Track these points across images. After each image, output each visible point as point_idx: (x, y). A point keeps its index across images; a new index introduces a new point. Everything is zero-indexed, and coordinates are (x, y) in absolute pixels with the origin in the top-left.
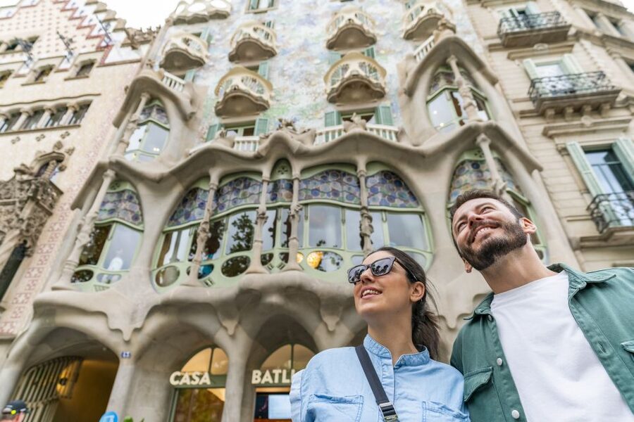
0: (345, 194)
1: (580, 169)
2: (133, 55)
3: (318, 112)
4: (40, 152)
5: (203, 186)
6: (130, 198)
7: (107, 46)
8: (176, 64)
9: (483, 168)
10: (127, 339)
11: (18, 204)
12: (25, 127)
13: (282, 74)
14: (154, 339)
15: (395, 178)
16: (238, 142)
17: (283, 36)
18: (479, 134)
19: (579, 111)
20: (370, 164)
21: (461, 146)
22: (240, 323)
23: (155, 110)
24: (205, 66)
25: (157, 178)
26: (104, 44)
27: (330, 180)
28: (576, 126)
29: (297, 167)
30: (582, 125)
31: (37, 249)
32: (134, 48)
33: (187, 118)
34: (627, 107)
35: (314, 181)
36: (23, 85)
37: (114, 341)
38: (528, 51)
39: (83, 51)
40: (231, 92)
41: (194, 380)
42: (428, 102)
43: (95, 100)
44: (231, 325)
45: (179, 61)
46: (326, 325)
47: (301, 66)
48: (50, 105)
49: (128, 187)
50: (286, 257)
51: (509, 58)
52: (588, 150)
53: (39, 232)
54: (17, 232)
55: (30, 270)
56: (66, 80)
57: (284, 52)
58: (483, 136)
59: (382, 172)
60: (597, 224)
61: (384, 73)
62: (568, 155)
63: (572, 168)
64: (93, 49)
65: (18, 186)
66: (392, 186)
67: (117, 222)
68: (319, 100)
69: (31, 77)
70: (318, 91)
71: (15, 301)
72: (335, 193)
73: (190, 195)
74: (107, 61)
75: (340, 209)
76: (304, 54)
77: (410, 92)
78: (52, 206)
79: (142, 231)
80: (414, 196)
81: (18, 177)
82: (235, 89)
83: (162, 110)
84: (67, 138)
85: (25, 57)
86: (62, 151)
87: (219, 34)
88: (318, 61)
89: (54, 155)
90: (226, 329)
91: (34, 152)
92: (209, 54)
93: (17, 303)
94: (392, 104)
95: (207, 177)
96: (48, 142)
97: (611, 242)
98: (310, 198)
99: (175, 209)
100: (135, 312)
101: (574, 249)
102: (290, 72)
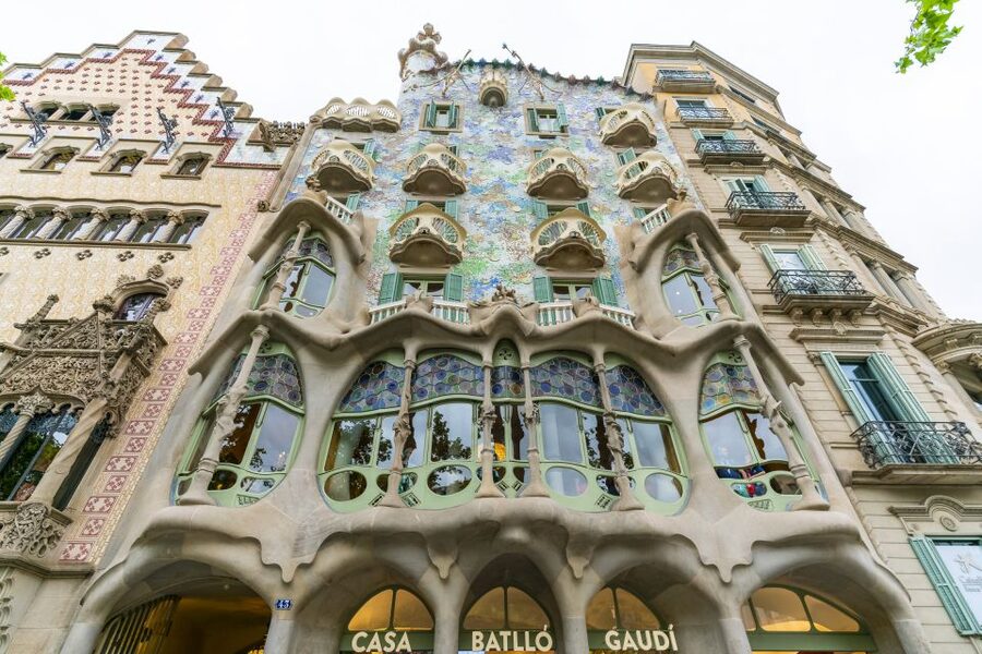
0: (580, 392)
1: (840, 385)
2: (266, 159)
3: (524, 275)
4: (124, 277)
5: (393, 361)
6: (286, 367)
7: (226, 139)
8: (334, 183)
9: (740, 374)
10: (287, 580)
11: (102, 358)
12: (95, 238)
13: (474, 217)
14: (330, 581)
15: (634, 376)
16: (438, 307)
17: (471, 169)
18: (737, 336)
19: (828, 315)
20: (608, 355)
21: (715, 346)
22: (457, 562)
23: (315, 244)
24: (372, 191)
25: (332, 345)
26: (221, 135)
27: (560, 371)
28: (825, 332)
29: (526, 352)
30: (835, 332)
31: (124, 426)
32: (267, 149)
33: (357, 261)
34: (877, 316)
35: (542, 372)
36: (93, 174)
37: (266, 582)
38: (763, 234)
39: (189, 139)
40: (418, 235)
41: (389, 646)
42: (662, 283)
43: (213, 214)
44: (444, 564)
45: (338, 179)
46: (571, 569)
47: (498, 212)
48: (139, 209)
49: (283, 350)
50: (520, 473)
51: (741, 238)
52: (843, 361)
53: (129, 401)
54: (104, 402)
55: (114, 460)
56: (163, 177)
57: (475, 190)
58: (743, 339)
59: (621, 366)
60: (866, 456)
61: (602, 235)
62: (823, 365)
63: (828, 382)
64: (205, 140)
65: (102, 330)
66: (634, 386)
67: (269, 400)
68: (523, 260)
69: (106, 163)
70: (522, 247)
71: (87, 509)
72: (569, 390)
73: (371, 371)
74: (228, 160)
75: (574, 411)
76: (500, 197)
77: (640, 268)
78: (149, 363)
79: (303, 415)
80: (658, 402)
81: (101, 316)
82: (424, 232)
83: (325, 248)
84: (169, 263)
85: (97, 132)
86: (162, 280)
87: (387, 151)
88: (518, 209)
89: (150, 284)
90: (436, 568)
91: (116, 275)
92: (376, 177)
93: (91, 511)
94: (612, 277)
95: (401, 351)
96: (141, 264)
97: (885, 480)
98: (542, 395)
99: (350, 388)
100: (300, 539)
101: (845, 485)
102: (483, 217)
